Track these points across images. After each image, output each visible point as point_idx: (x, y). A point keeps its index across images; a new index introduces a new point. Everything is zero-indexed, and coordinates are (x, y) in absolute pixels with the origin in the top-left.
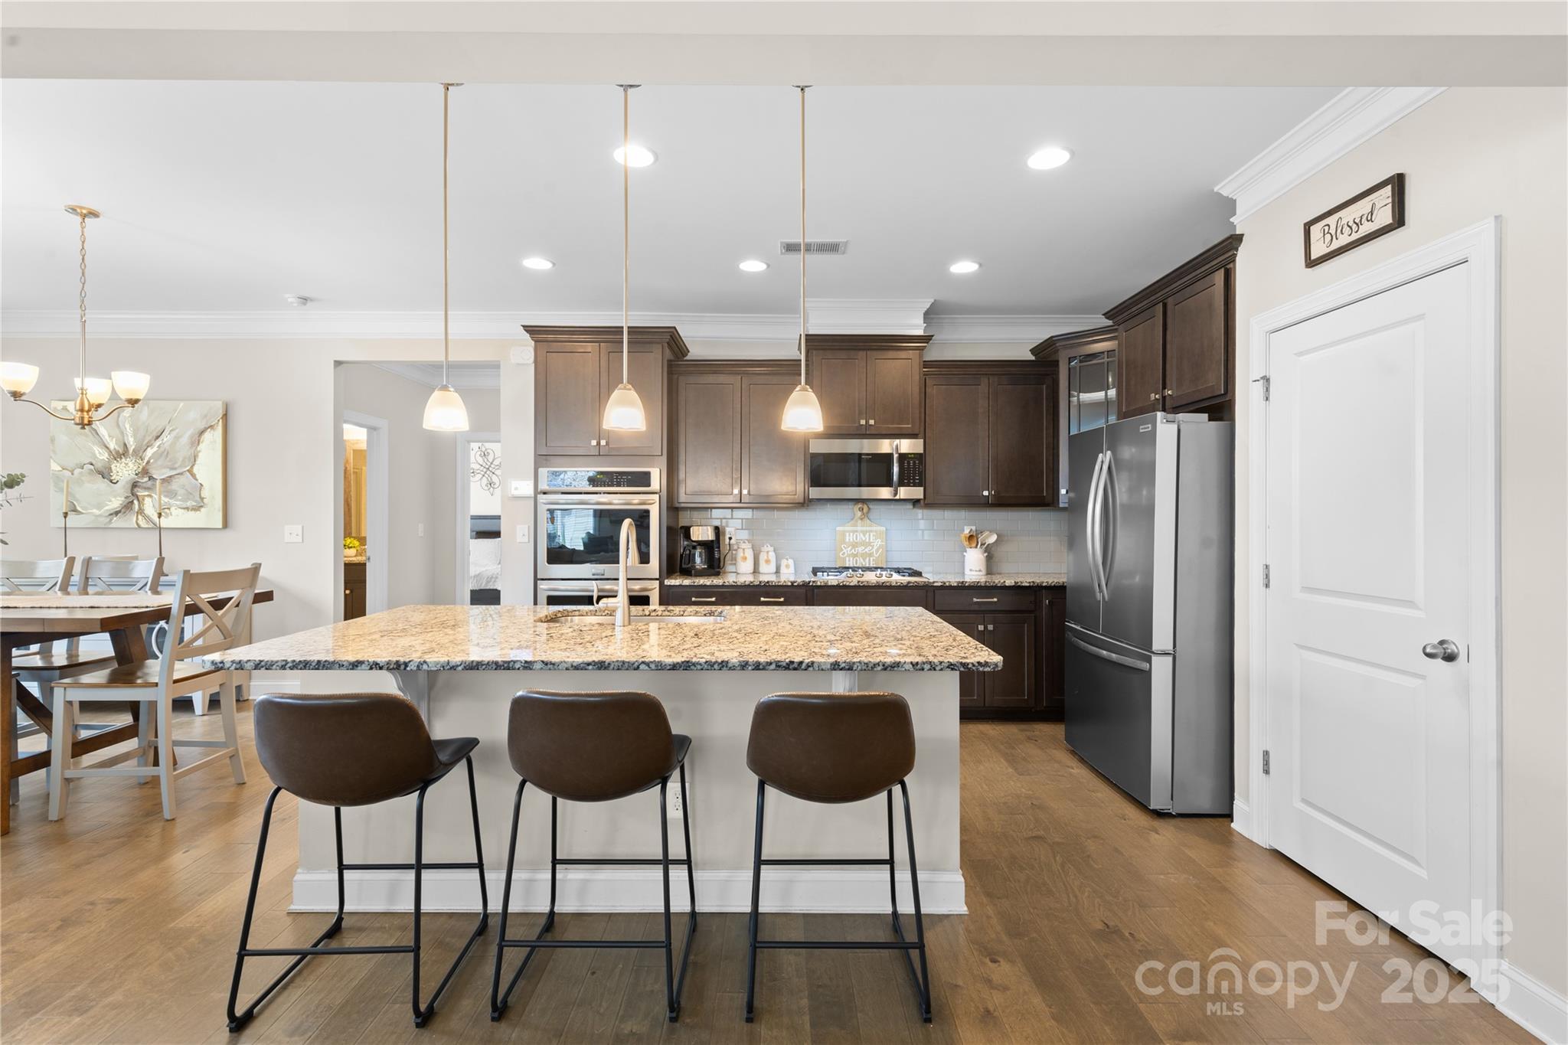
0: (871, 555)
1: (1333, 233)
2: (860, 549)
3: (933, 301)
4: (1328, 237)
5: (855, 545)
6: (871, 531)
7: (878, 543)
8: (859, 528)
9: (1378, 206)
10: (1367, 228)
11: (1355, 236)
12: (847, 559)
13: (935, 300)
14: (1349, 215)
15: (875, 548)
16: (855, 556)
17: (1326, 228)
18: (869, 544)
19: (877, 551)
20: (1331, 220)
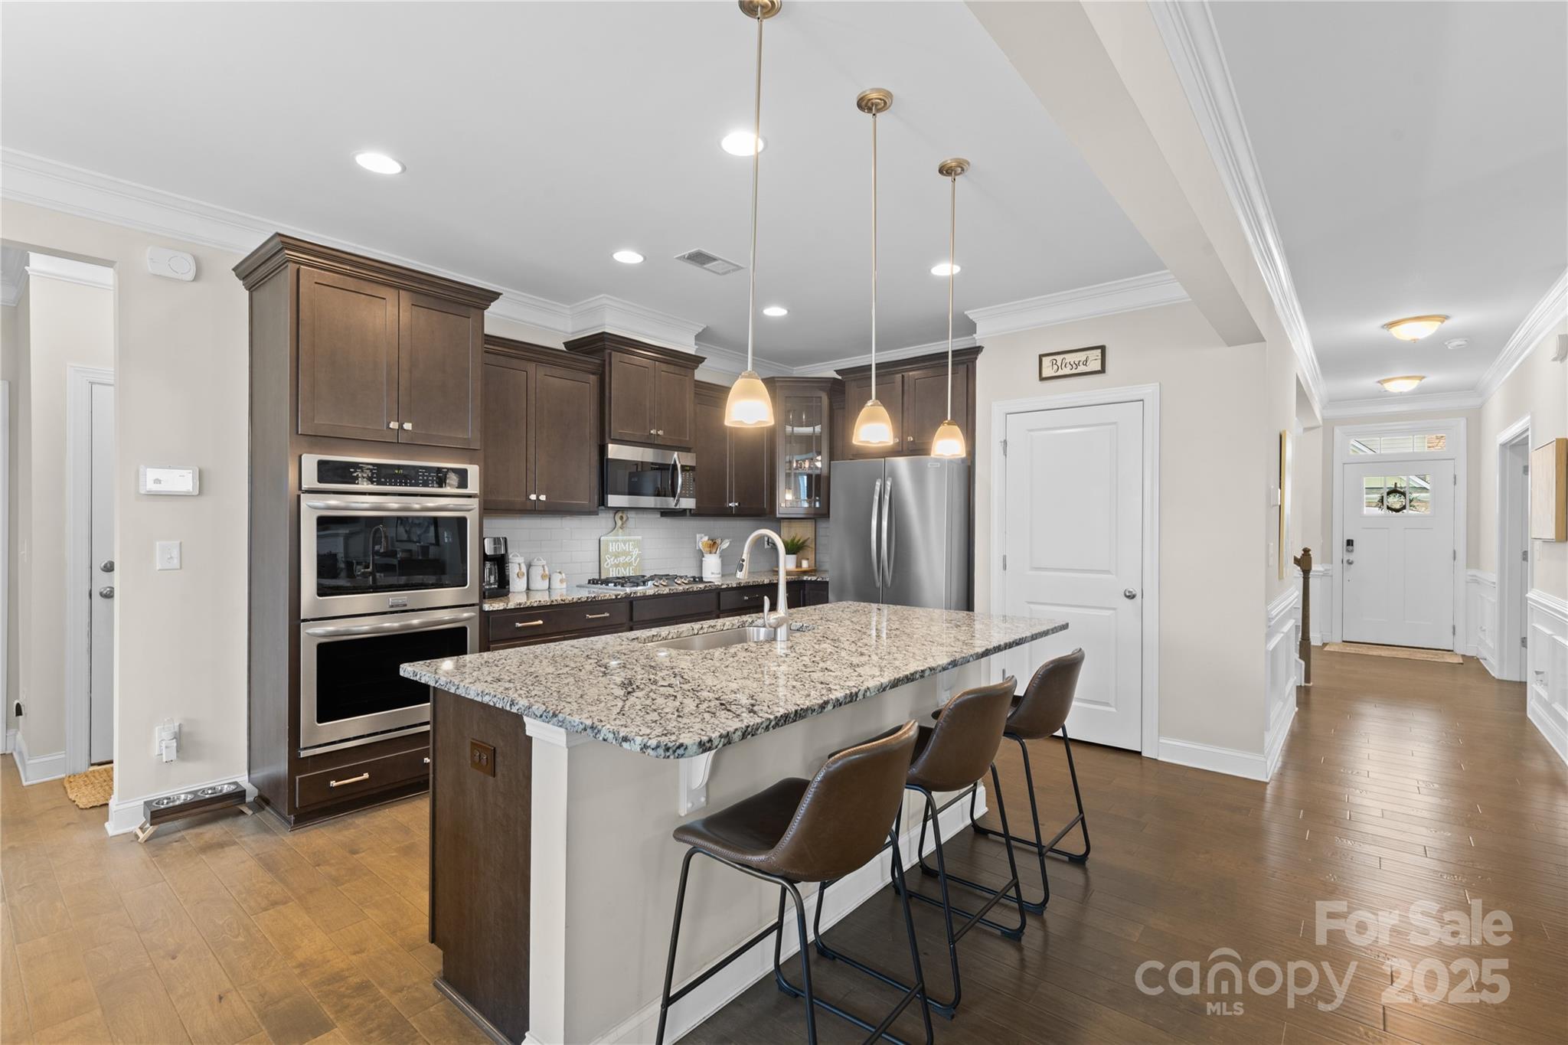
0: (630, 564)
1: (1059, 365)
2: (621, 559)
3: (705, 326)
4: (1055, 367)
5: (617, 555)
6: (629, 541)
7: (636, 552)
8: (620, 538)
9: (1090, 359)
10: (1082, 369)
11: (1074, 371)
12: (611, 569)
13: (707, 327)
14: (1070, 358)
15: (634, 557)
16: (617, 566)
17: (1055, 362)
18: (627, 554)
19: (635, 560)
20: (1059, 358)
